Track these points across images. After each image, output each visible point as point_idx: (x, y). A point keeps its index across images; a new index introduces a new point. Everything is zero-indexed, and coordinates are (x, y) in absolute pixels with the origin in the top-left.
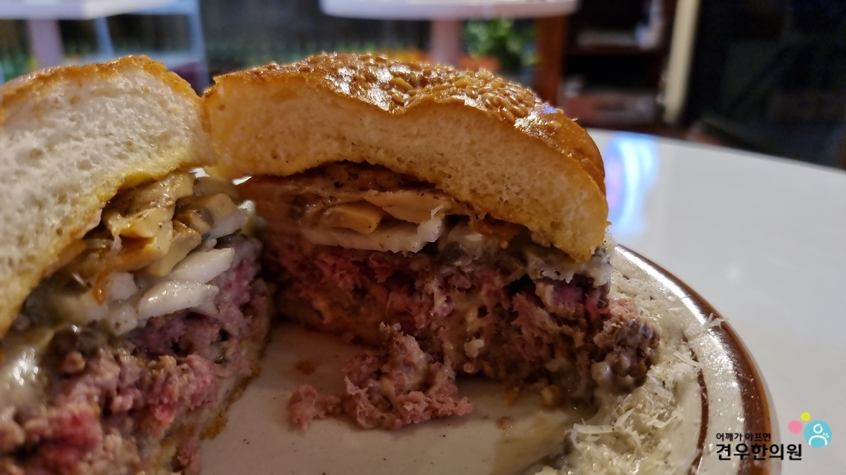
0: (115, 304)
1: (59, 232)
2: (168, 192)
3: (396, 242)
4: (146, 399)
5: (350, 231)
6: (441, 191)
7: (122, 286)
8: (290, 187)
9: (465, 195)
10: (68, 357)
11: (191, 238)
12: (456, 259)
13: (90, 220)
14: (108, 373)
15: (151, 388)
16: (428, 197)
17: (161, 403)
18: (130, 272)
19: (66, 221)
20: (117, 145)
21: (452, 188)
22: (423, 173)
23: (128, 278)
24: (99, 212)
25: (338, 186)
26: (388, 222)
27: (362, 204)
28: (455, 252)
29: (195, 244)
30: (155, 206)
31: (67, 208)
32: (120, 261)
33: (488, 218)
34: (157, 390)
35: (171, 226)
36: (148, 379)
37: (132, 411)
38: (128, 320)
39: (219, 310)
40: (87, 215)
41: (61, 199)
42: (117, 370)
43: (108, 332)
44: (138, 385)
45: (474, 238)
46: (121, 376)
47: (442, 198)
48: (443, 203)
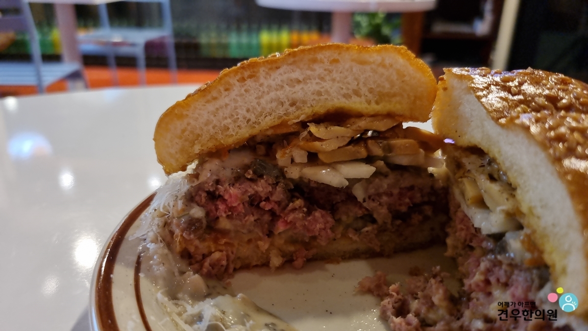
0: (292, 162)
1: (280, 118)
3: (479, 219)
4: (279, 212)
5: (464, 196)
7: (300, 156)
8: (459, 155)
11: (358, 152)
12: (501, 253)
14: (262, 189)
15: (284, 208)
16: (505, 196)
18: (307, 152)
19: (287, 114)
20: (349, 89)
21: (520, 198)
22: (512, 177)
23: (305, 154)
24: (305, 117)
26: (481, 203)
27: (474, 181)
30: (346, 127)
31: (292, 109)
32: (302, 143)
34: (286, 211)
35: (348, 140)
36: (283, 204)
37: (272, 212)
38: (294, 173)
39: (364, 201)
40: (297, 115)
41: (293, 104)
42: (270, 189)
43: (282, 173)
44: (279, 203)
45: (515, 244)
46: (271, 193)
47: (511, 202)
48: (507, 206)
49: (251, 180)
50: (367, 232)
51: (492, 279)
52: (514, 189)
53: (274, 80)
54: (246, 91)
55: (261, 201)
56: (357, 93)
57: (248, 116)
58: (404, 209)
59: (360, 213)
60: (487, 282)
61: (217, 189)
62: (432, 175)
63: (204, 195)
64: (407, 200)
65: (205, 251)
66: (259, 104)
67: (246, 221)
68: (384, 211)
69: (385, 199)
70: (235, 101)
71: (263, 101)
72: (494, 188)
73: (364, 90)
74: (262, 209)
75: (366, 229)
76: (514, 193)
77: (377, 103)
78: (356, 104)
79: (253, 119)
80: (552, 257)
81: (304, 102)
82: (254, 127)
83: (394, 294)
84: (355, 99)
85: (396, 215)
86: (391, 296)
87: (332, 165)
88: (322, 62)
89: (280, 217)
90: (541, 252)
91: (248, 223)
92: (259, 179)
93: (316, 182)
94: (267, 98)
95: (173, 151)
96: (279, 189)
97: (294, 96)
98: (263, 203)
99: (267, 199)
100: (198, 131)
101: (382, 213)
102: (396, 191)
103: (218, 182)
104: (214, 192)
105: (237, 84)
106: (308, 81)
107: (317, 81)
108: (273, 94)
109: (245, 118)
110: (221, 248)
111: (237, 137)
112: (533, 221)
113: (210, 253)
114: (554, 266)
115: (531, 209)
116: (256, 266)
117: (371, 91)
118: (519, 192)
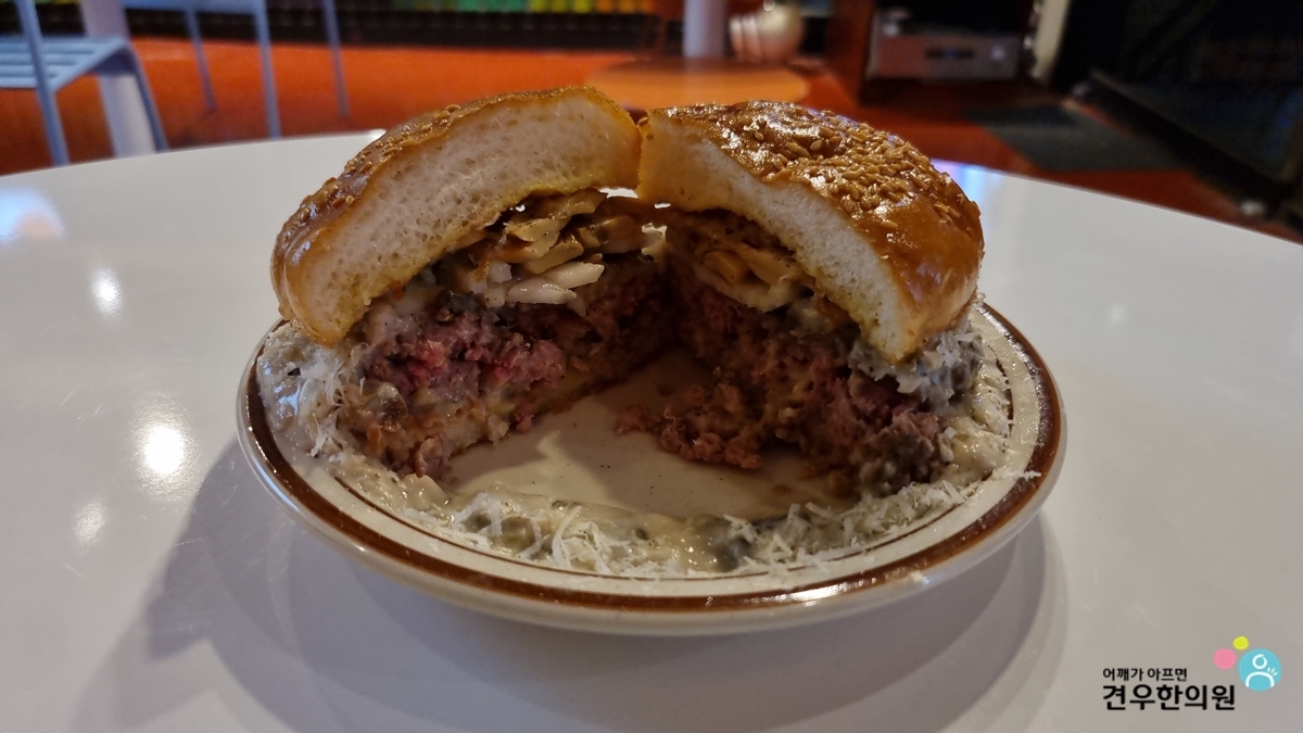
0: (492, 283)
1: (465, 224)
2: (568, 208)
3: (753, 298)
4: (493, 359)
5: (720, 275)
6: (794, 261)
7: (501, 272)
8: (689, 223)
9: (812, 272)
10: (441, 310)
11: (573, 248)
12: (792, 328)
13: (489, 219)
14: (465, 332)
15: (498, 352)
16: (782, 263)
17: (502, 365)
18: (509, 264)
19: (472, 216)
20: (538, 162)
21: (803, 260)
22: (785, 239)
23: (507, 267)
24: (498, 215)
25: (729, 232)
26: (751, 278)
27: (731, 253)
28: (795, 322)
29: (575, 254)
30: (551, 217)
31: (476, 207)
32: (502, 253)
33: (826, 300)
34: (503, 355)
35: (557, 236)
36: (497, 345)
37: (481, 364)
38: (497, 299)
39: (588, 314)
40: (488, 215)
41: (475, 199)
42: (475, 330)
43: (480, 303)
44: (489, 346)
45: (810, 313)
46: (477, 336)
47: (793, 267)
48: (790, 273)
49: (448, 324)
50: (596, 354)
51: (788, 361)
52: (793, 252)
53: (442, 168)
54: (409, 192)
55: (465, 350)
56: (549, 166)
57: (422, 230)
58: (630, 312)
59: (582, 331)
60: (782, 366)
61: (403, 349)
62: (649, 257)
63: (385, 363)
64: (632, 299)
65: (411, 444)
66: (431, 209)
67: (455, 384)
68: (609, 321)
69: (607, 304)
70: (399, 211)
71: (435, 203)
72: (766, 257)
73: (556, 159)
74: (470, 361)
75: (594, 352)
76: (793, 257)
77: (575, 173)
78: (550, 182)
79: (430, 234)
80: (860, 314)
81: (488, 193)
82: (435, 245)
83: (672, 417)
84: (549, 174)
85: (623, 322)
86: (671, 421)
87: (545, 275)
88: (495, 126)
89: (493, 366)
90: (846, 313)
91: (458, 385)
92: (457, 319)
93: (530, 305)
94: (440, 197)
95: (330, 309)
96: (486, 328)
97: (475, 186)
98: (470, 352)
99: (473, 345)
100: (358, 270)
101: (606, 323)
102: (617, 290)
103: (399, 339)
104: (398, 355)
105: (392, 182)
106: (486, 160)
107: (498, 158)
108: (446, 190)
109: (417, 234)
110: (430, 433)
111: (416, 266)
112: (827, 283)
113: (418, 445)
114: (863, 322)
115: (819, 270)
116: (472, 446)
117: (564, 158)
118: (800, 254)
